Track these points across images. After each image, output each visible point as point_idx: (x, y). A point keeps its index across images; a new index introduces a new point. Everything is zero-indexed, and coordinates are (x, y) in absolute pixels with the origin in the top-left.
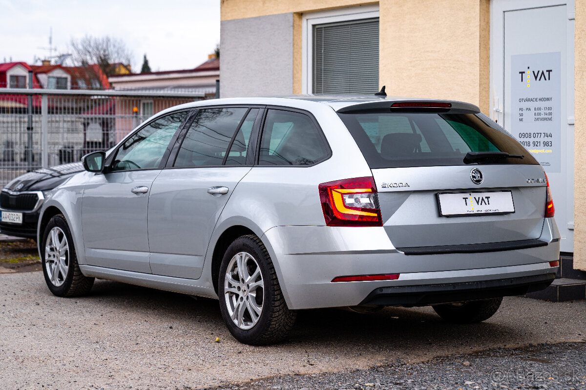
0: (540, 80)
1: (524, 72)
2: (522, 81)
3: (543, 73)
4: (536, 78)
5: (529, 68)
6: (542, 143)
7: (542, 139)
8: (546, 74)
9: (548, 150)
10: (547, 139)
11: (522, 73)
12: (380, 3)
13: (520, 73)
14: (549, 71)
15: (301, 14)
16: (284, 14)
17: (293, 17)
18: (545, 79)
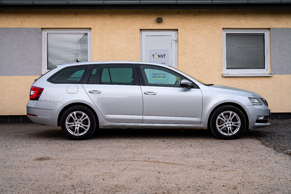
0: (161, 57)
1: (154, 55)
2: (153, 57)
3: (162, 55)
4: (159, 57)
5: (156, 54)
6: (162, 77)
7: (162, 76)
8: (163, 56)
9: (164, 79)
10: (163, 75)
12: (92, 29)
14: (164, 55)
15: (42, 29)
16: (36, 28)
17: (41, 29)
18: (163, 57)
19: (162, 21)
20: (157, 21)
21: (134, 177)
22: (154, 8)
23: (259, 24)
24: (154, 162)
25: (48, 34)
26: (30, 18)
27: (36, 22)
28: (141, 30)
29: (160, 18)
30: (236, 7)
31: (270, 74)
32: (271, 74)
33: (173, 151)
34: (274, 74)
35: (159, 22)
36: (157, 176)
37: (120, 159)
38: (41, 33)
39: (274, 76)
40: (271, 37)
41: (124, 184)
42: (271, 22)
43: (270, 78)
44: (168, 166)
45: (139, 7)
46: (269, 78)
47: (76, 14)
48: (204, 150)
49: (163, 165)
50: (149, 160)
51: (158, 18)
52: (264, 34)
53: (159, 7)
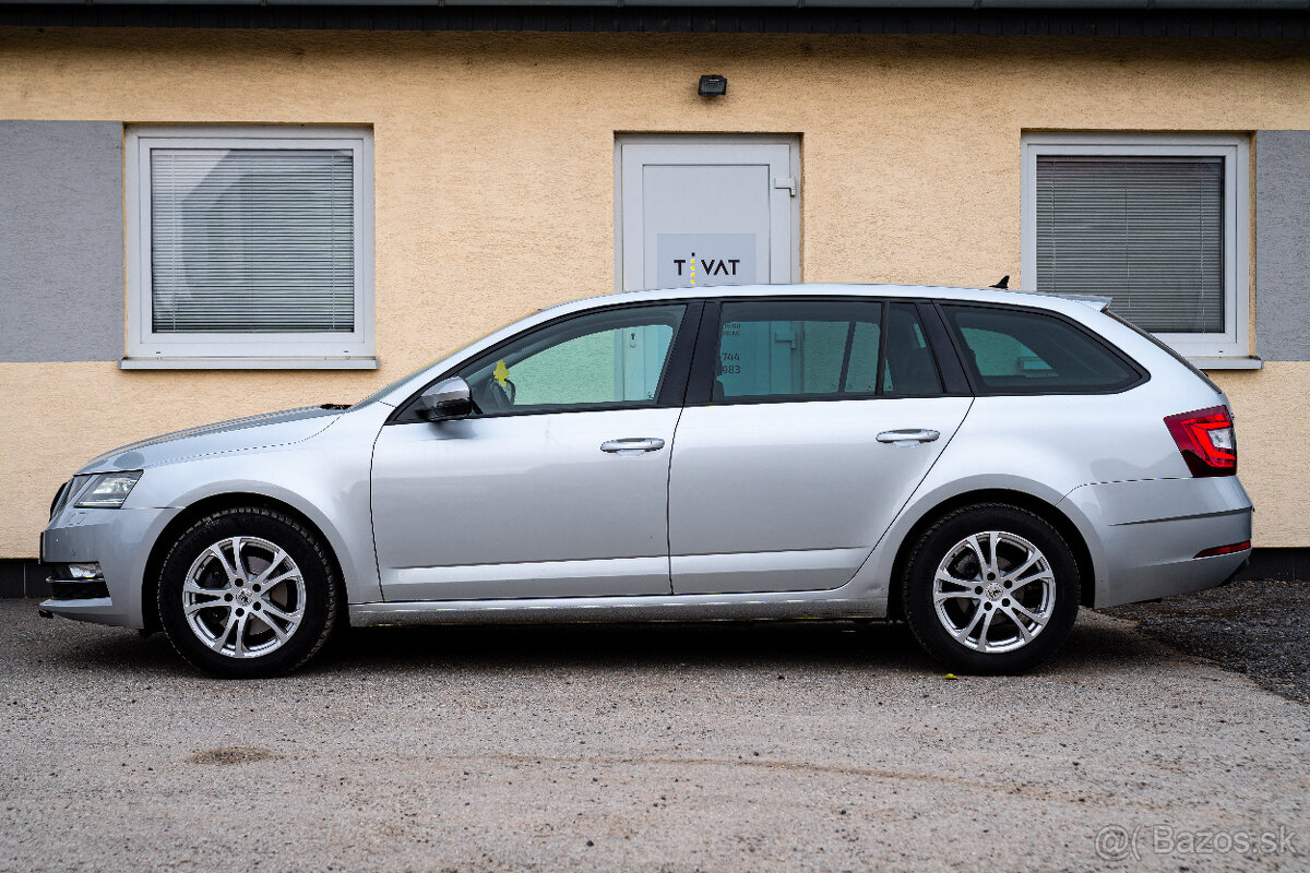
0: (716, 273)
1: (684, 261)
2: (680, 273)
3: (721, 264)
4: (708, 271)
5: (693, 254)
8: (729, 267)
11: (680, 262)
12: (375, 128)
13: (676, 261)
14: (734, 262)
15: (127, 126)
16: (96, 124)
17: (121, 127)
18: (727, 273)
19: (724, 93)
20: (700, 93)
21: (731, 833)
22: (689, 25)
23: (1200, 111)
24: (788, 766)
25: (155, 153)
26: (68, 71)
27: (95, 90)
28: (618, 135)
29: (714, 77)
30: (1093, 26)
31: (1251, 357)
32: (1257, 358)
33: (851, 717)
34: (1271, 359)
35: (709, 93)
36: (836, 826)
37: (616, 757)
38: (122, 148)
39: (1267, 364)
40: (1259, 171)
41: (699, 862)
42: (1259, 99)
43: (1252, 375)
44: (866, 785)
45: (616, 23)
46: (1245, 377)
47: (298, 52)
48: (999, 716)
49: (840, 779)
50: (760, 759)
51: (704, 79)
52: (1223, 158)
53: (714, 22)
